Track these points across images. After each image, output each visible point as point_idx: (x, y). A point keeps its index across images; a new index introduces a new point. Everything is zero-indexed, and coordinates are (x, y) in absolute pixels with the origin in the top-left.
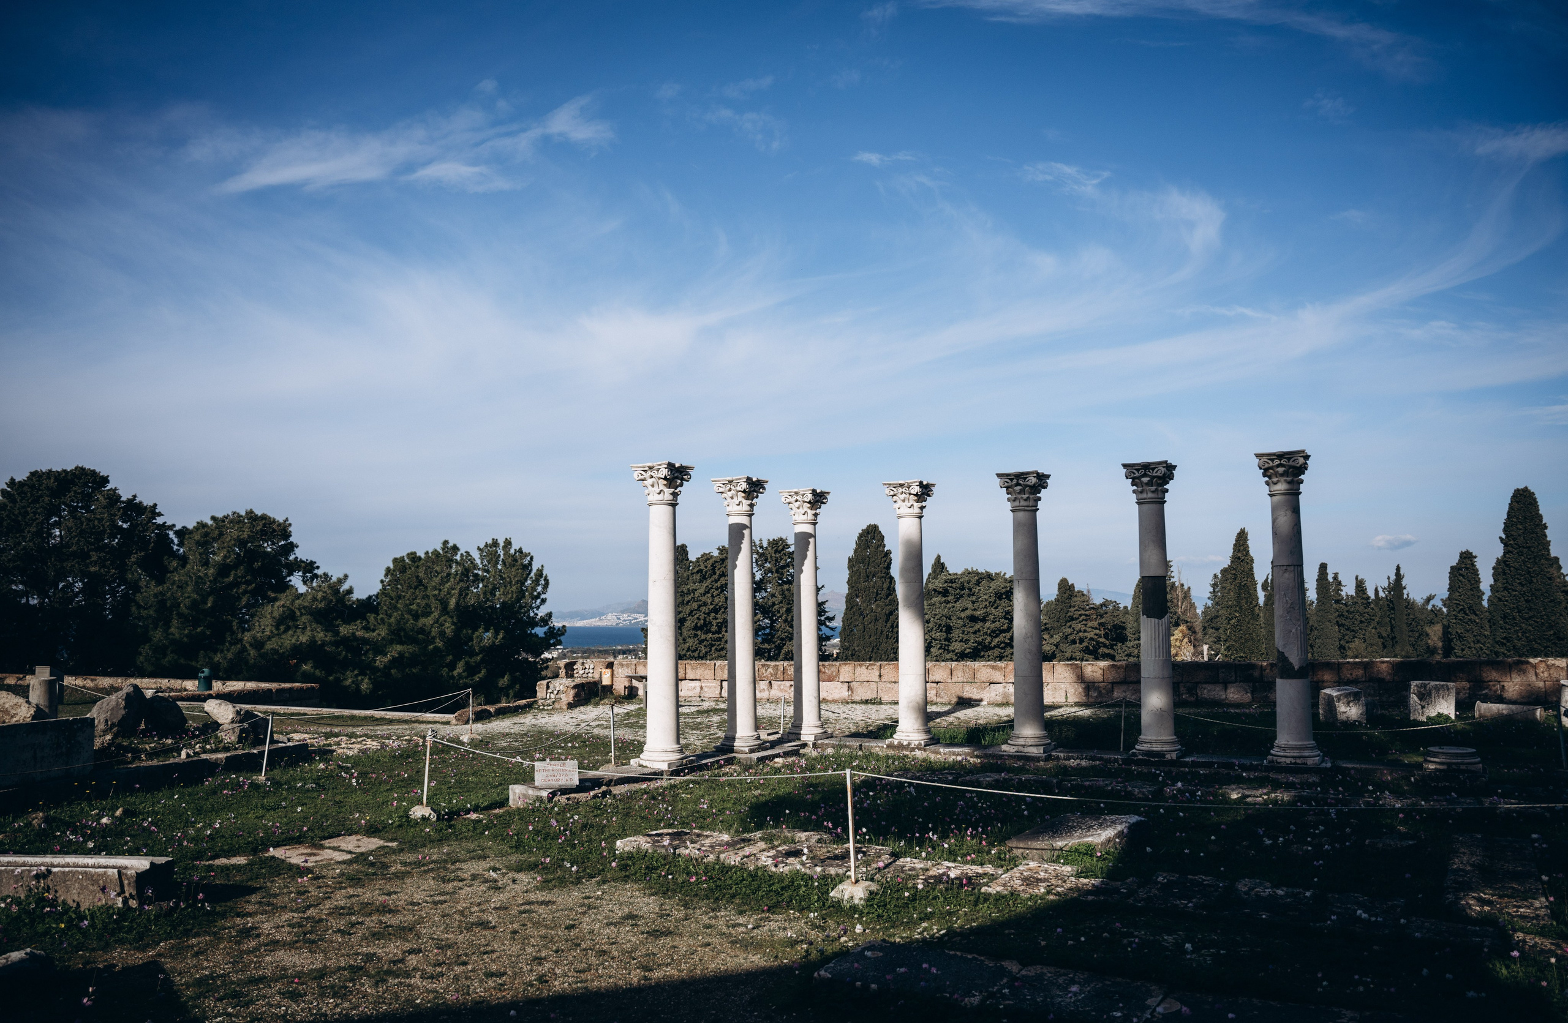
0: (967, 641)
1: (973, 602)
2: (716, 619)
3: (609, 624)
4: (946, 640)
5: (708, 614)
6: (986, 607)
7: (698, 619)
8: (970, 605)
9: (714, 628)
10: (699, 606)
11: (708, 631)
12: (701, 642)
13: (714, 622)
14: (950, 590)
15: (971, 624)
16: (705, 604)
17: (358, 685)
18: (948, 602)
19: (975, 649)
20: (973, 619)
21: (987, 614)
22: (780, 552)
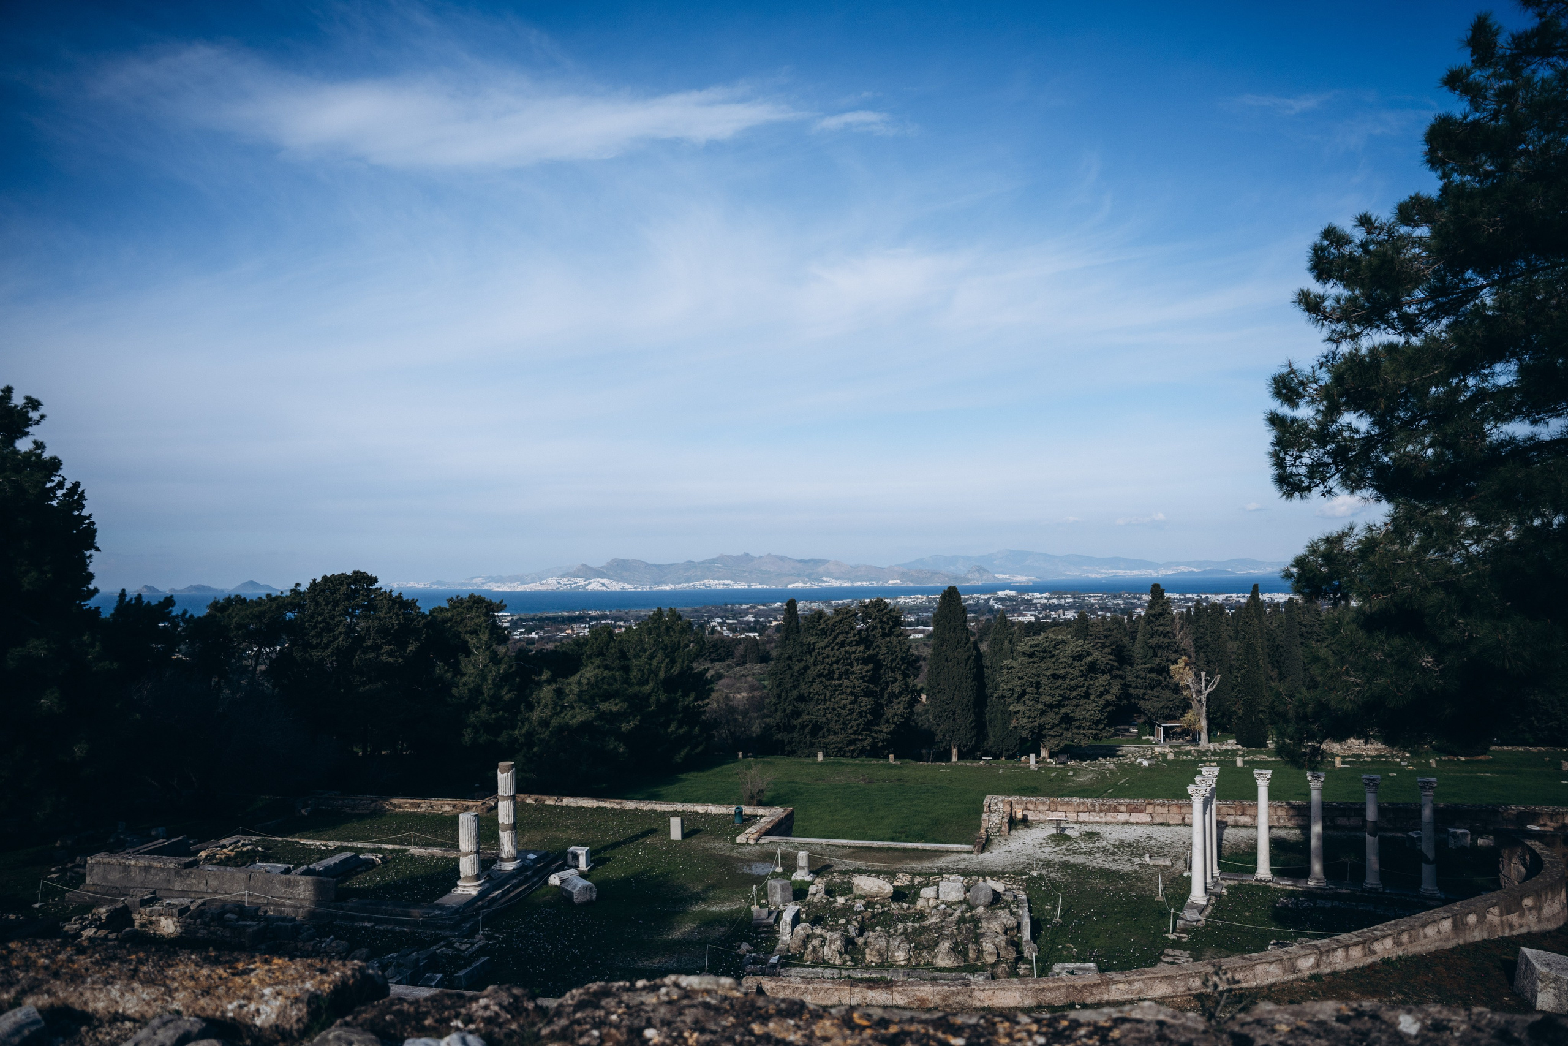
0: (1053, 696)
1: (1054, 663)
2: (838, 669)
3: (550, 588)
4: (1036, 694)
5: (831, 665)
6: (1065, 668)
7: (824, 669)
8: (1052, 666)
9: (836, 676)
10: (824, 658)
11: (833, 679)
12: (826, 687)
13: (837, 672)
14: (1037, 653)
15: (1054, 681)
16: (828, 657)
17: (615, 748)
18: (1034, 662)
19: (1060, 701)
20: (1055, 676)
21: (1067, 673)
22: (882, 611)
